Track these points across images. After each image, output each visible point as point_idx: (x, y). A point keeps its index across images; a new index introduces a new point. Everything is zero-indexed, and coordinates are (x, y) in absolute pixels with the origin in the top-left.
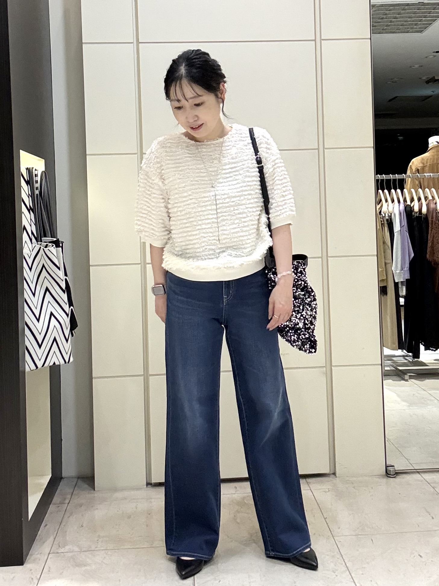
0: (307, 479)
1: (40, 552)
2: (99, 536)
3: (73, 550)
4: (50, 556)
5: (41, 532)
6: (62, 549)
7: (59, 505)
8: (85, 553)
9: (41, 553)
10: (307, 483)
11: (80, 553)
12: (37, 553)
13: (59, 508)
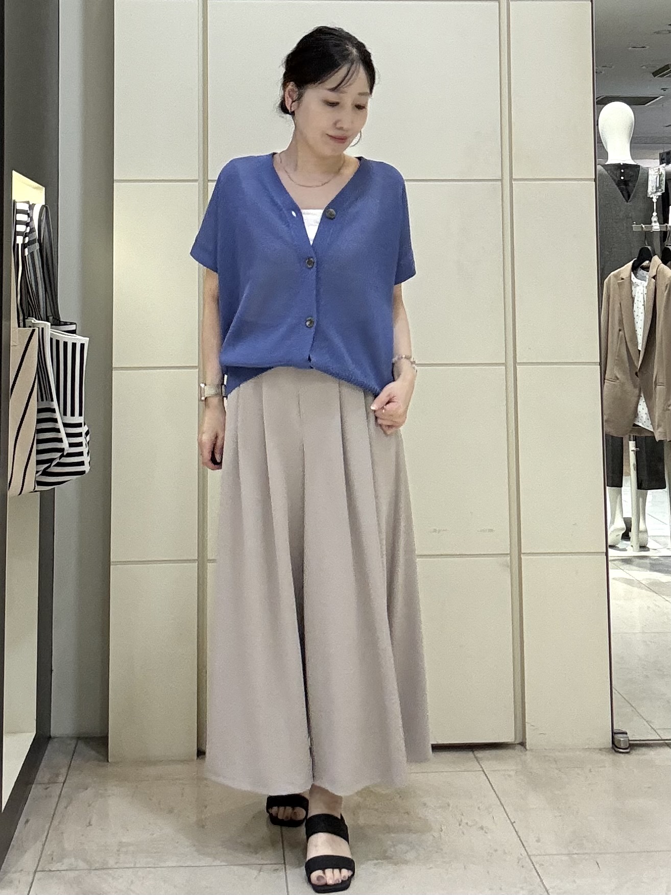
0: (476, 752)
1: (20, 869)
2: (121, 844)
3: (76, 867)
4: (38, 875)
5: (20, 833)
6: (57, 863)
7: (48, 786)
8: (98, 872)
9: (22, 870)
10: (476, 758)
11: (90, 873)
12: (13, 870)
13: (48, 789)
